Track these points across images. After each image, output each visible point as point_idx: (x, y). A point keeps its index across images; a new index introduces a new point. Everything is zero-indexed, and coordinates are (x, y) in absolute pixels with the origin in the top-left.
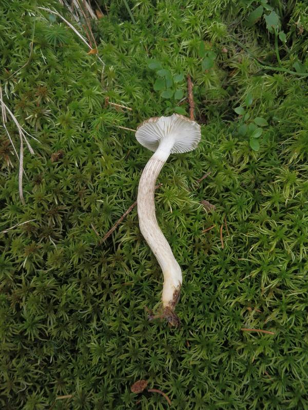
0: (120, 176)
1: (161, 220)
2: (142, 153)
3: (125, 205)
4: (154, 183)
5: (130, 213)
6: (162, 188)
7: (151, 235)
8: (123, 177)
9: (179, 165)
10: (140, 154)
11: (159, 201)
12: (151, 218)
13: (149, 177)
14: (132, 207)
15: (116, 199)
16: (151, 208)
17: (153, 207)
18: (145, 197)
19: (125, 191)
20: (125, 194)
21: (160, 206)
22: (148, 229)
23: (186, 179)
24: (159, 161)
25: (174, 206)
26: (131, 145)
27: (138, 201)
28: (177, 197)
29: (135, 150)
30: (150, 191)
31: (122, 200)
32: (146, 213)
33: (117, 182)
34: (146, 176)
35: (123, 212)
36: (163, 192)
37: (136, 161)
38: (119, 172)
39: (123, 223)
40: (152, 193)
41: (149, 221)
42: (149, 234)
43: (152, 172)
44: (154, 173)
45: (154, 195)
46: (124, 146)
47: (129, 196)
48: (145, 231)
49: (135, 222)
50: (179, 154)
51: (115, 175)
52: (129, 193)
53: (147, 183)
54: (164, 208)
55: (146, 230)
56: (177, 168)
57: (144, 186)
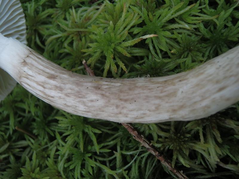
0: (63, 156)
1: (171, 66)
2: (24, 103)
3: (128, 149)
4: (77, 78)
5: (149, 138)
6: (92, 61)
7: (221, 89)
8: (65, 150)
9: (48, 29)
10: (25, 106)
11: (124, 68)
12: (170, 88)
13: (61, 89)
14: (134, 134)
15: (113, 168)
16: (144, 88)
17: (141, 81)
18: (112, 101)
19: (97, 148)
20: (103, 147)
21: (137, 66)
22: (203, 98)
23: (77, 12)
24: (25, 63)
25: (136, 31)
26: (8, 124)
27: (122, 119)
28: (115, 24)
29: (20, 116)
30: (98, 88)
31: (118, 155)
32: (157, 101)
33: (76, 164)
34: (60, 98)
35: (146, 155)
36: (103, 59)
37: (38, 117)
38: (56, 157)
39: (175, 157)
40: (105, 83)
41: (179, 94)
42: (217, 95)
43: (52, 82)
44: (52, 77)
45: (109, 79)
46: (10, 138)
47: (107, 136)
48: (208, 107)
49: (172, 129)
50: (27, 29)
51: (61, 165)
52: (101, 138)
53: (79, 95)
54: (142, 58)
55: (205, 103)
56: (53, 29)
57: (84, 103)
